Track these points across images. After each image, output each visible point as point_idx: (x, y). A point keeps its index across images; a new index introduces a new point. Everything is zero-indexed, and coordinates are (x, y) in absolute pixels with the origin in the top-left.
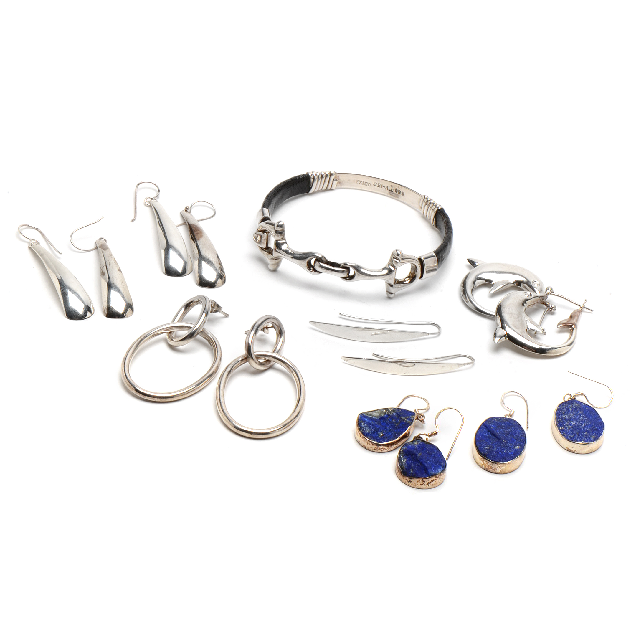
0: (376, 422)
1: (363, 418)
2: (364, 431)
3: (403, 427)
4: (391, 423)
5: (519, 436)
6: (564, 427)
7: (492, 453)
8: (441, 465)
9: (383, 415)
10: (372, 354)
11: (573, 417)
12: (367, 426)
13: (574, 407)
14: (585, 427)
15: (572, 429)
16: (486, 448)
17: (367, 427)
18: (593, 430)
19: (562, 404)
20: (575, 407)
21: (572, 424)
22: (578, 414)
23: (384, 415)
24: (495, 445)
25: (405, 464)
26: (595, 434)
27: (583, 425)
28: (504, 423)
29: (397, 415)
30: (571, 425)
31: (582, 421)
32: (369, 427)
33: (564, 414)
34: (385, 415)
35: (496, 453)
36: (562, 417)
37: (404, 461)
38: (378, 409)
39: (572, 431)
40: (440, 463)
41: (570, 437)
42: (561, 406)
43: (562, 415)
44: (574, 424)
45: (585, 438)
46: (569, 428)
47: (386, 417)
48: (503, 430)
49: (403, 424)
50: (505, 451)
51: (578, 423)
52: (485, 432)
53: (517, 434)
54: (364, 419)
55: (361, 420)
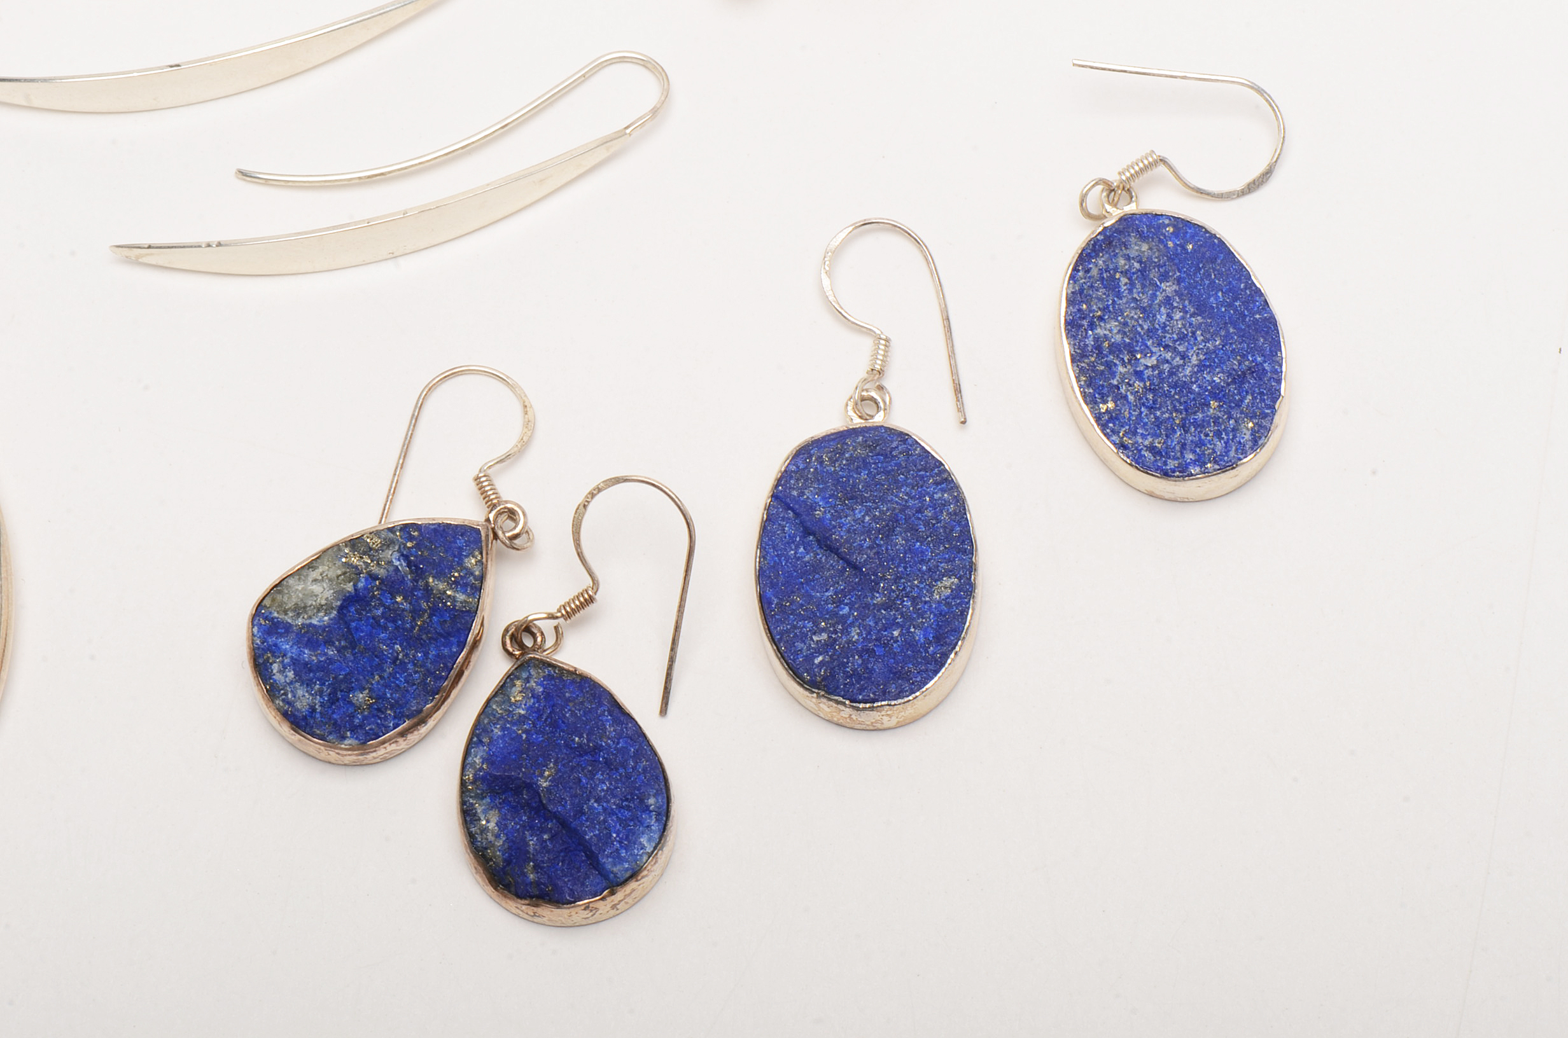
0: (329, 642)
1: (272, 640)
2: (289, 703)
3: (449, 634)
4: (393, 615)
5: (939, 521)
6: (1120, 398)
7: (845, 665)
8: (647, 809)
9: (349, 587)
10: (234, 171)
11: (1141, 326)
12: (296, 681)
13: (1137, 265)
14: (1202, 366)
15: (1150, 396)
16: (815, 638)
17: (298, 685)
18: (1239, 379)
19: (1084, 258)
20: (1140, 262)
21: (1147, 367)
22: (1160, 297)
23: (355, 585)
24: (851, 606)
25: (497, 836)
26: (1250, 397)
27: (1194, 360)
28: (866, 465)
29: (409, 566)
30: (1139, 375)
31: (1182, 338)
32: (309, 684)
33: (1101, 318)
34: (358, 580)
35: (861, 656)
36: (1097, 339)
37: (490, 821)
38: (325, 551)
39: (1151, 409)
40: (642, 801)
41: (1152, 449)
42: (1081, 274)
43: (1092, 326)
44: (1153, 367)
45: (1216, 440)
46: (1135, 393)
47: (365, 588)
48: (868, 511)
49: (445, 621)
50: (896, 633)
51: (1168, 356)
52: (793, 537)
53: (929, 513)
54: (276, 645)
55: (265, 650)
